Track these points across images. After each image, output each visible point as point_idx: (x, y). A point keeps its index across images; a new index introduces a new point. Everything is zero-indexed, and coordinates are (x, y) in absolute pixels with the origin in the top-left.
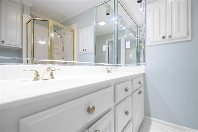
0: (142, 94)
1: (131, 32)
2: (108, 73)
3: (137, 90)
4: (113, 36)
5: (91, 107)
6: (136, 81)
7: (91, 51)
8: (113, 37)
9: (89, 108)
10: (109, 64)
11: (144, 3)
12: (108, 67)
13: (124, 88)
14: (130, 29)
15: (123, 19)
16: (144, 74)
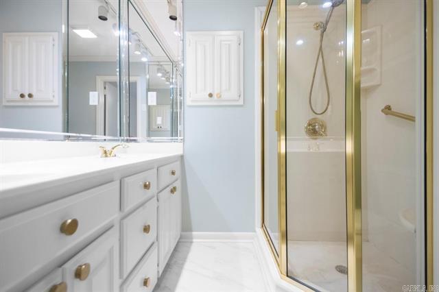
0: (177, 193)
1: (159, 70)
2: (106, 156)
3: (168, 186)
4: (118, 70)
5: (69, 221)
6: (166, 171)
7: (52, 101)
8: (118, 74)
9: (64, 223)
10: (107, 137)
11: (180, 24)
12: (105, 143)
13: (142, 184)
14: (158, 63)
15: (141, 38)
16: (182, 157)
